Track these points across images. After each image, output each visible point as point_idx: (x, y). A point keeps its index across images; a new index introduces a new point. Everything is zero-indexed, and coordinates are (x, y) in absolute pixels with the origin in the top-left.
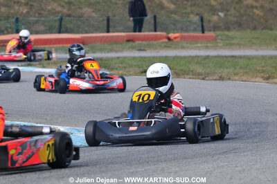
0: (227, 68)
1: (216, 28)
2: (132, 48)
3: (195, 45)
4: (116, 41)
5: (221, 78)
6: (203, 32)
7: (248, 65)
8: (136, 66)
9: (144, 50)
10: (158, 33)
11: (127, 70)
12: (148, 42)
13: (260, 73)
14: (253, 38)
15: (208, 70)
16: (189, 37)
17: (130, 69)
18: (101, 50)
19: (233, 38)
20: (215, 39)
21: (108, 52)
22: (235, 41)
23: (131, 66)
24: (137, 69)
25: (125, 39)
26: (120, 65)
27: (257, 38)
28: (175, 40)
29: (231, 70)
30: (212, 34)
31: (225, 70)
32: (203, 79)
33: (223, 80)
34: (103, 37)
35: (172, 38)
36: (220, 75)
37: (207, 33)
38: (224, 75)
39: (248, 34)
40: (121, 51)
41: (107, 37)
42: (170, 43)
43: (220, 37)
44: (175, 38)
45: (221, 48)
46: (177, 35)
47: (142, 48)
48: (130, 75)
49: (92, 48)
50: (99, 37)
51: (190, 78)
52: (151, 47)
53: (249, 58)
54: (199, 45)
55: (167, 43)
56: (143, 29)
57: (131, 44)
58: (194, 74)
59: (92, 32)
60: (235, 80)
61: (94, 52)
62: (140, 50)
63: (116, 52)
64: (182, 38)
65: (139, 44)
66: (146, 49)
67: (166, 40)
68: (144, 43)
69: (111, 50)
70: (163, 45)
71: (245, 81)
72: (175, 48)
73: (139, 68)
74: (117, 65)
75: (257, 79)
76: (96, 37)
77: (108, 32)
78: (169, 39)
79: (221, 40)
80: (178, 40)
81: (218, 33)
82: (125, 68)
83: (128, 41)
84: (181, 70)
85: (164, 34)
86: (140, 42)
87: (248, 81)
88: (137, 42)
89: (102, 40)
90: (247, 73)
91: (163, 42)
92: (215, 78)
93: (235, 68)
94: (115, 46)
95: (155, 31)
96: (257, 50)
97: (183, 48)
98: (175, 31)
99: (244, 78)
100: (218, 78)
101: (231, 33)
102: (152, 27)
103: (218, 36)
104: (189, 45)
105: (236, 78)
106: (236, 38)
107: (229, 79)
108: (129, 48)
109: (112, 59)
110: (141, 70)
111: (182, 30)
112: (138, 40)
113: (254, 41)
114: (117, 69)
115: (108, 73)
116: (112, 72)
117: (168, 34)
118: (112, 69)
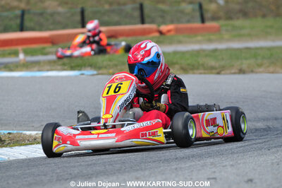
0: (246, 59)
5: (241, 71)
6: (203, 21)
10: (146, 26)
11: (119, 67)
15: (222, 63)
19: (240, 28)
26: (109, 63)
27: (271, 27)
28: (169, 34)
29: (252, 61)
30: (214, 24)
32: (218, 73)
33: (244, 73)
35: (164, 31)
36: (239, 68)
37: (208, 24)
38: (244, 67)
42: (163, 37)
43: (224, 28)
44: (169, 31)
45: (228, 40)
46: (171, 27)
50: (73, 34)
51: (201, 73)
54: (199, 38)
55: (158, 37)
58: (205, 69)
64: (178, 31)
67: (157, 34)
72: (170, 43)
74: (105, 63)
77: (83, 27)
78: (161, 33)
79: (227, 31)
80: (172, 33)
82: (116, 65)
83: (110, 37)
84: (189, 65)
85: (153, 26)
86: (124, 38)
88: (121, 38)
91: (154, 37)
92: (233, 71)
93: (256, 59)
95: (143, 23)
97: (180, 42)
98: (164, 23)
99: (271, 69)
100: (237, 71)
103: (221, 27)
104: (186, 39)
105: (261, 70)
106: (244, 27)
107: (252, 72)
114: (105, 67)
115: (95, 72)
116: (100, 72)
117: (159, 26)
118: (100, 68)
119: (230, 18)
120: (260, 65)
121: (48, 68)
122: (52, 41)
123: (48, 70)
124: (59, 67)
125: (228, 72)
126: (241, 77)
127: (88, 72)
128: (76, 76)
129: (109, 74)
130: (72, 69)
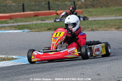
0: (94, 25)
2: (38, 20)
4: (29, 16)
5: (93, 30)
7: (105, 23)
8: (44, 27)
9: (45, 20)
10: (51, 11)
11: (40, 29)
12: (46, 16)
13: (113, 26)
14: (102, 11)
15: (84, 26)
17: (41, 28)
18: (21, 21)
19: (92, 12)
21: (25, 22)
22: (93, 14)
23: (42, 27)
24: (45, 28)
25: (33, 15)
26: (35, 27)
27: (105, 11)
29: (97, 26)
30: (80, 10)
31: (94, 26)
33: (94, 31)
34: (21, 15)
35: (59, 13)
36: (91, 28)
37: (77, 10)
38: (94, 28)
39: (99, 9)
40: (32, 21)
41: (23, 14)
42: (58, 16)
43: (84, 12)
44: (61, 13)
47: (43, 19)
48: (42, 31)
49: (16, 21)
50: (19, 15)
52: (48, 19)
53: (104, 21)
57: (36, 18)
62: (42, 20)
65: (41, 17)
66: (45, 19)
67: (56, 15)
68: (44, 16)
69: (26, 21)
71: (106, 30)
73: (46, 27)
74: (33, 27)
75: (113, 29)
76: (17, 15)
77: (24, 11)
78: (57, 14)
79: (86, 13)
81: (83, 9)
82: (38, 28)
83: (35, 16)
85: (54, 11)
86: (41, 16)
87: (107, 30)
88: (40, 17)
90: (106, 26)
91: (54, 16)
92: (89, 30)
93: (99, 25)
94: (28, 19)
98: (59, 10)
100: (91, 30)
101: (90, 10)
102: (48, 8)
103: (83, 11)
105: (101, 29)
106: (93, 12)
107: (97, 30)
109: (30, 24)
110: (48, 28)
112: (41, 15)
113: (104, 13)
114: (34, 29)
115: (29, 31)
116: (32, 30)
117: (56, 11)
118: (31, 29)
119: (87, 8)
120: (100, 27)
123: (9, 30)
124: (14, 29)
125: (87, 30)
126: (92, 32)
127: (26, 30)
128: (21, 32)
129: (36, 31)
130: (19, 29)
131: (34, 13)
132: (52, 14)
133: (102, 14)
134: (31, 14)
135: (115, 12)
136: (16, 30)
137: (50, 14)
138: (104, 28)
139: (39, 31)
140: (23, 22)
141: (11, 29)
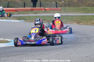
0: (65, 19)
1: (61, 6)
3: (54, 12)
4: (27, 10)
6: (57, 7)
7: (72, 18)
10: (41, 8)
11: (31, 20)
12: (38, 11)
13: (76, 21)
16: (52, 9)
17: (32, 20)
18: (22, 14)
20: (61, 10)
21: (24, 14)
22: (67, 11)
23: (32, 19)
25: (30, 10)
26: (29, 19)
27: (75, 9)
28: (47, 10)
30: (60, 8)
34: (23, 9)
35: (46, 9)
37: (58, 8)
39: (72, 8)
40: (29, 14)
41: (24, 9)
43: (62, 9)
44: (47, 9)
45: (63, 13)
46: (48, 8)
47: (36, 13)
48: (32, 22)
49: (19, 13)
50: (22, 9)
52: (39, 13)
53: (72, 16)
54: (55, 12)
55: (44, 11)
56: (36, 6)
57: (32, 11)
59: (19, 8)
60: (68, 24)
61: (20, 14)
63: (27, 14)
64: (50, 9)
67: (44, 10)
68: (37, 11)
69: (25, 14)
70: (43, 12)
71: (71, 24)
72: (47, 13)
74: (27, 19)
75: (75, 23)
77: (24, 7)
78: (45, 10)
79: (63, 10)
80: (48, 10)
81: (62, 8)
82: (30, 20)
83: (31, 10)
84: (49, 20)
85: (43, 8)
86: (35, 11)
88: (34, 11)
89: (22, 10)
91: (43, 11)
93: (68, 20)
94: (27, 12)
95: (41, 7)
96: (75, 14)
97: (50, 13)
99: (71, 23)
101: (66, 8)
102: (40, 6)
103: (61, 9)
104: (52, 12)
106: (68, 9)
107: (66, 23)
108: (32, 13)
109: (26, 16)
111: (50, 7)
113: (74, 10)
114: (27, 20)
115: (24, 21)
116: (26, 21)
117: (45, 8)
118: (26, 20)
119: (65, 6)
121: (12, 19)
122: (16, 11)
123: (12, 20)
124: (15, 19)
127: (22, 21)
128: (19, 22)
129: (28, 22)
130: (19, 20)
131: (31, 9)
132: (42, 9)
133: (73, 11)
134: (29, 9)
135: (81, 10)
136: (16, 20)
137: (41, 10)
138: (70, 22)
139: (30, 22)
140: (23, 14)
141: (14, 19)
